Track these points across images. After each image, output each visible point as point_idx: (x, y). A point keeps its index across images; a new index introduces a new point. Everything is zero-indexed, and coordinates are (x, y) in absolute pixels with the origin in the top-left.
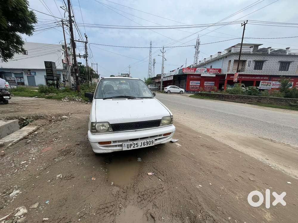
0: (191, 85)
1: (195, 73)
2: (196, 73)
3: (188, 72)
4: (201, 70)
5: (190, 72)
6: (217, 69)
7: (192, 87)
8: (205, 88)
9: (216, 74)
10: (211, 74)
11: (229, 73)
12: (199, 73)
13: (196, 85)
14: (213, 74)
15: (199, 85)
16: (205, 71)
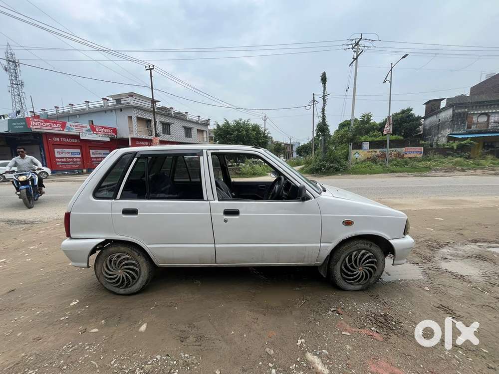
0: (58, 158)
1: (63, 132)
2: (66, 132)
3: (44, 128)
4: (77, 126)
5: (51, 128)
6: (110, 128)
7: (64, 162)
8: (93, 163)
9: (110, 136)
10: (101, 135)
11: (135, 136)
12: (76, 133)
13: (73, 158)
14: (105, 137)
15: (80, 156)
16: (86, 129)
